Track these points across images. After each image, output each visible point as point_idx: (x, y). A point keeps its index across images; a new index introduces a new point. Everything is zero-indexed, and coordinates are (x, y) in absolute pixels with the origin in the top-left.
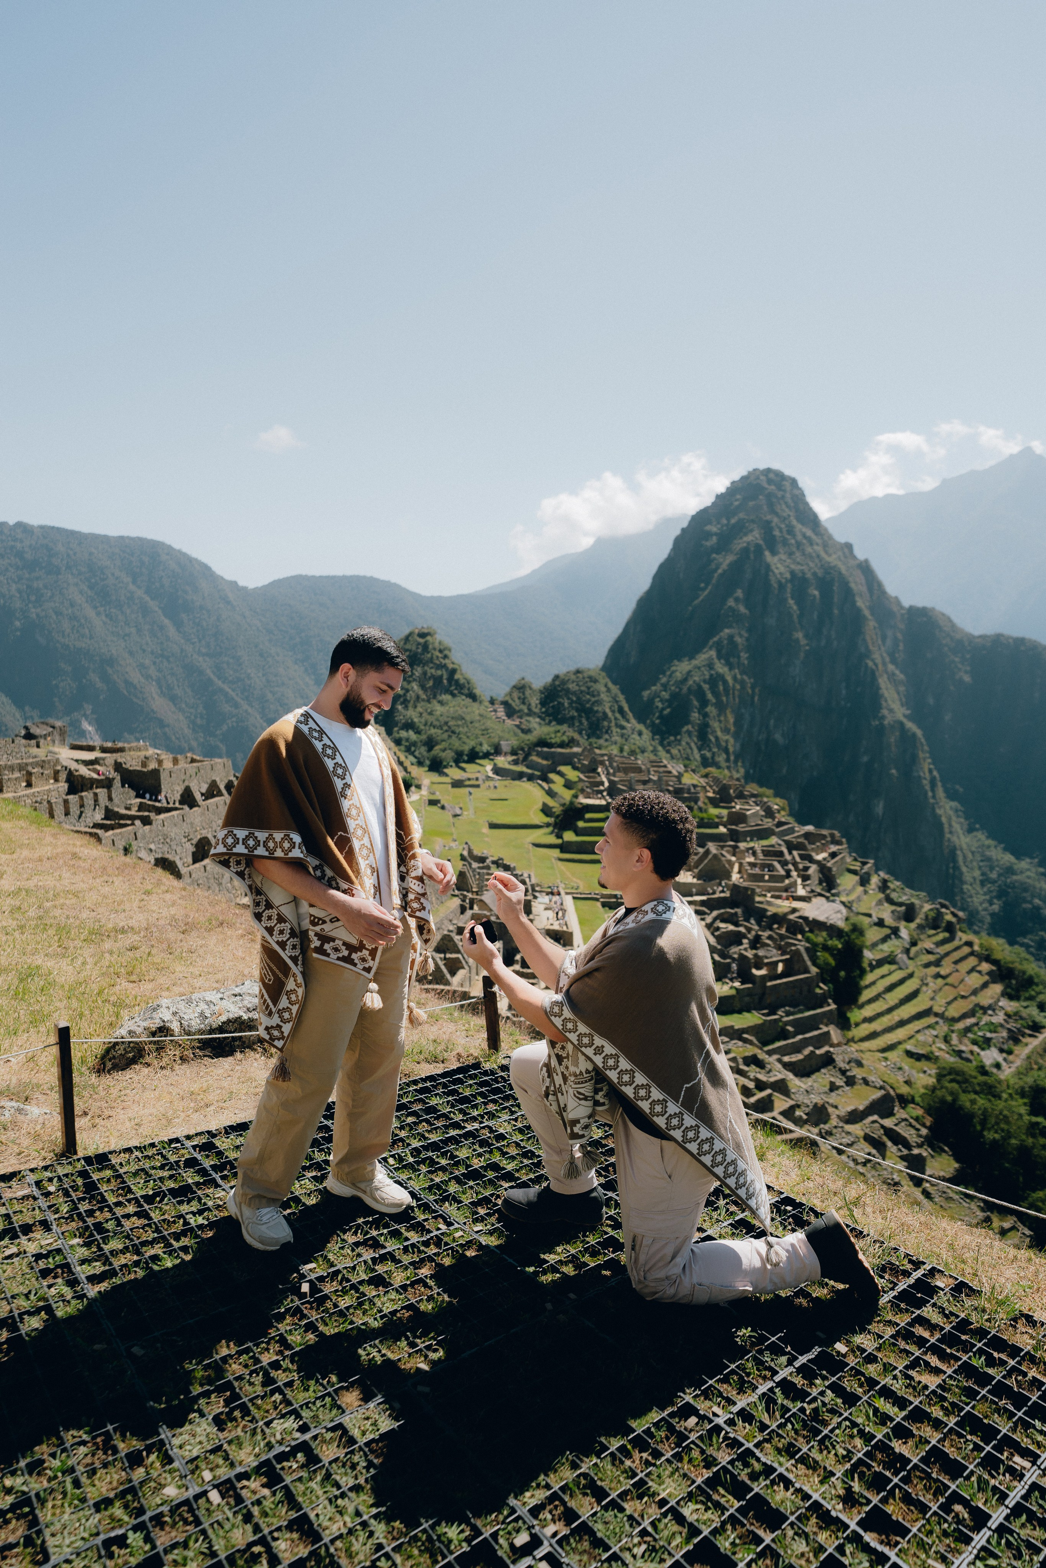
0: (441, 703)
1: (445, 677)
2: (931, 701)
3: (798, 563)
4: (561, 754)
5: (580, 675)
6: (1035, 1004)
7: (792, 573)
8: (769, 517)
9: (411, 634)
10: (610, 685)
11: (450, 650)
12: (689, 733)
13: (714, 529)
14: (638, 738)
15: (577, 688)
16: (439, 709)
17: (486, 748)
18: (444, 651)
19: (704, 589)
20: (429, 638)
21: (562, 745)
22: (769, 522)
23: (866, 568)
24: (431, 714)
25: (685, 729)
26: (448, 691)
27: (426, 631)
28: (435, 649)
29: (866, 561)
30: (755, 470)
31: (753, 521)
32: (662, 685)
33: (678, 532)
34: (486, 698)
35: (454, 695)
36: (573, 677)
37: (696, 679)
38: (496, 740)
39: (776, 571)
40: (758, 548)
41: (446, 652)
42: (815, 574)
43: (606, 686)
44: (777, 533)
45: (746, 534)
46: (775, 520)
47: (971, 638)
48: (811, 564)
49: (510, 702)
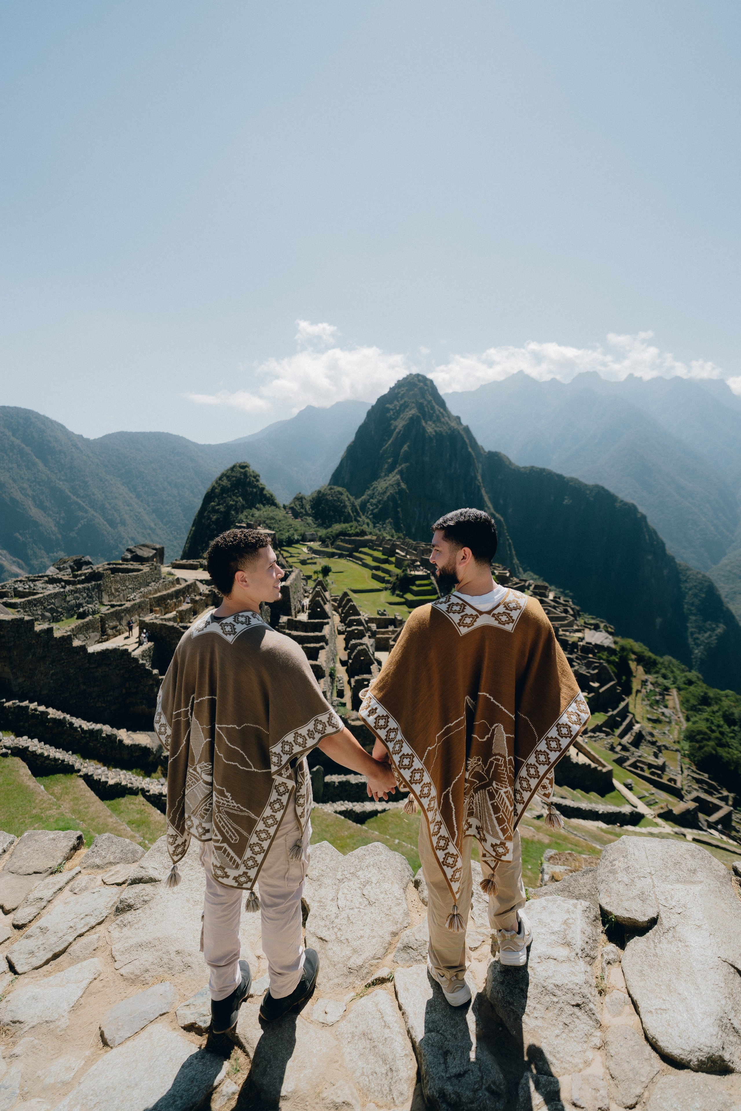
0: (258, 509)
1: (258, 493)
2: (502, 502)
3: (438, 427)
4: (360, 540)
5: (333, 491)
6: (660, 675)
7: (435, 431)
8: (421, 401)
9: (234, 466)
10: (349, 496)
11: (259, 476)
12: (390, 522)
13: (390, 406)
14: (367, 527)
15: (331, 498)
16: (257, 513)
17: (296, 537)
18: (256, 477)
19: (388, 441)
20: (247, 469)
21: (357, 534)
22: (422, 404)
23: (467, 430)
24: (253, 516)
25: (387, 521)
26: (261, 502)
27: (245, 465)
28: (251, 475)
29: (467, 426)
30: (411, 374)
31: (413, 402)
32: (368, 495)
33: (370, 408)
34: (281, 505)
35: (264, 505)
36: (329, 492)
37: (391, 491)
38: (302, 532)
39: (428, 431)
40: (418, 417)
41: (258, 478)
42: (446, 432)
43: (347, 497)
44: (426, 410)
45: (410, 410)
46: (425, 403)
47: (518, 469)
48: (445, 428)
49: (295, 507)
